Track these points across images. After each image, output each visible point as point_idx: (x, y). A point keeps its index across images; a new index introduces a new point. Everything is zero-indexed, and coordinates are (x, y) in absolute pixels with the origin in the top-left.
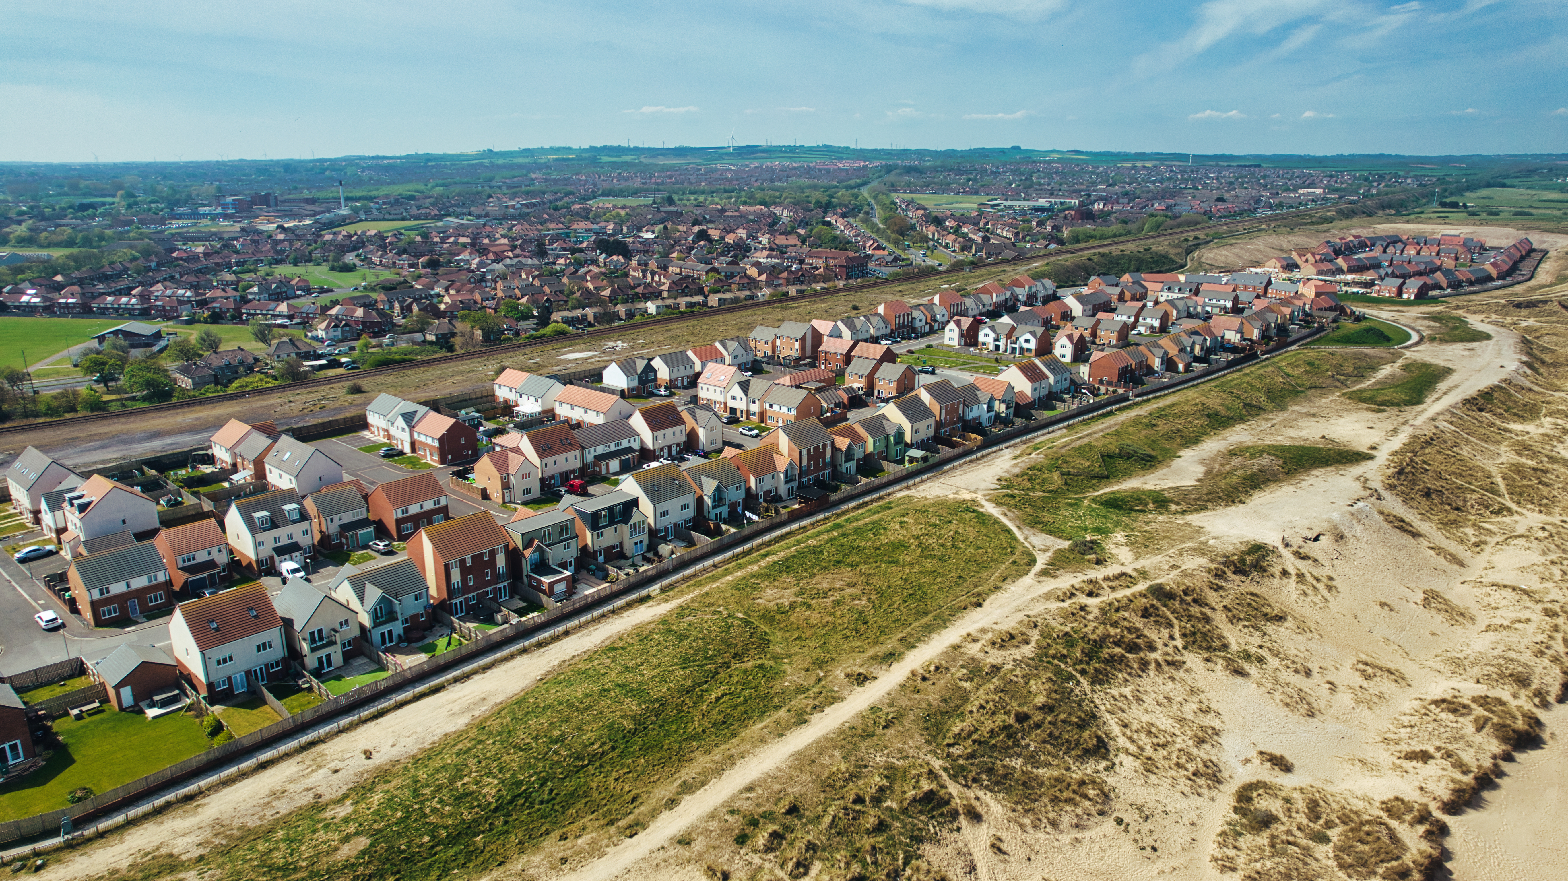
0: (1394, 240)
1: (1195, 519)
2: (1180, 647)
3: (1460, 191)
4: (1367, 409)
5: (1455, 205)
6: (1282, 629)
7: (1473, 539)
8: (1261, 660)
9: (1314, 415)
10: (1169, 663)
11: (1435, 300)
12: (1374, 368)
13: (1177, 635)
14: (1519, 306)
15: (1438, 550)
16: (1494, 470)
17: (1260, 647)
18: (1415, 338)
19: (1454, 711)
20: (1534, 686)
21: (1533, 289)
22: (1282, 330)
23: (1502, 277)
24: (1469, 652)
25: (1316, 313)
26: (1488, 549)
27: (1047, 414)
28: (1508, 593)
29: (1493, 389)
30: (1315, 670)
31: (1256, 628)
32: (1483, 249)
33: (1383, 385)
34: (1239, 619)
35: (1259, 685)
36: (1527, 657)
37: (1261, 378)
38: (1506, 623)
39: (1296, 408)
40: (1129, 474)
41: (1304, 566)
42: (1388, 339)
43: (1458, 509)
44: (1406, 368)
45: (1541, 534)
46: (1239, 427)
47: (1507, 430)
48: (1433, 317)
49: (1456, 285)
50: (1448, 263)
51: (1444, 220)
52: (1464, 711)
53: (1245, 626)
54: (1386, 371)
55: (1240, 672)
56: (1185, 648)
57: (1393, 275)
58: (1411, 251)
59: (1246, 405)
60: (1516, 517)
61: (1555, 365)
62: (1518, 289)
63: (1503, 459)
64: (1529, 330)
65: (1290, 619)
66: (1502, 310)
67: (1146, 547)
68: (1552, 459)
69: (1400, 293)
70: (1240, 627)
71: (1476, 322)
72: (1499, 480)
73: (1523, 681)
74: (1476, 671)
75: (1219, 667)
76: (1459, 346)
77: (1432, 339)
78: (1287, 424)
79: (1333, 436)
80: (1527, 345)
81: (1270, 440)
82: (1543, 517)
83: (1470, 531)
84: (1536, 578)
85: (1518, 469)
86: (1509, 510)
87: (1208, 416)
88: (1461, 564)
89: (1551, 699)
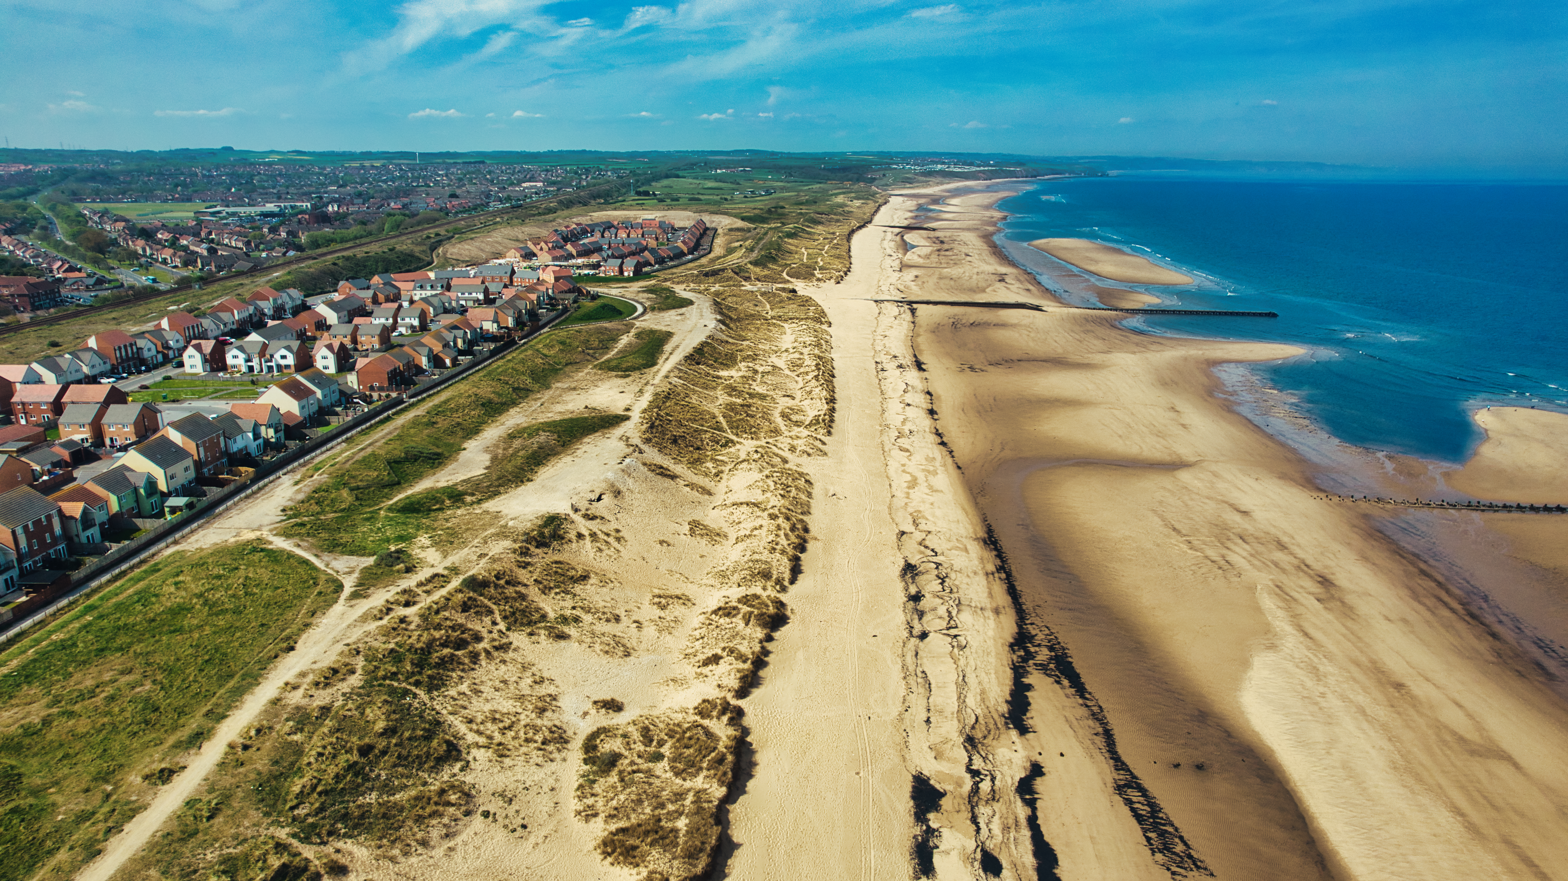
0: (608, 226)
1: (492, 505)
2: (504, 630)
3: (648, 182)
4: (616, 376)
5: (646, 193)
6: (588, 587)
7: (714, 471)
8: (577, 620)
9: (574, 389)
10: (497, 648)
11: (648, 276)
12: (615, 340)
13: (499, 619)
14: (707, 275)
15: (691, 485)
16: (716, 412)
17: (574, 608)
18: (640, 309)
19: (728, 615)
20: (774, 577)
21: (713, 261)
22: (533, 314)
23: (691, 252)
24: (728, 563)
25: (559, 296)
26: (724, 476)
27: (323, 430)
28: (744, 508)
29: (704, 344)
30: (622, 614)
31: (567, 592)
32: (674, 230)
33: (624, 353)
34: (551, 588)
35: (580, 642)
36: (765, 556)
37: (523, 362)
38: (748, 533)
39: (559, 385)
40: (419, 476)
41: (594, 526)
42: (620, 313)
43: (698, 448)
44: (638, 335)
45: (756, 456)
46: (513, 411)
47: (719, 377)
48: (649, 290)
49: (661, 261)
50: (652, 243)
51: (642, 206)
52: (734, 612)
53: (556, 594)
54: (624, 340)
55: (562, 637)
56: (508, 629)
57: (614, 257)
58: (623, 235)
59: (515, 389)
60: (738, 446)
61: (739, 320)
62: (704, 261)
63: (720, 401)
64: (717, 294)
65: (592, 575)
66: (696, 279)
67: (452, 543)
68: (752, 396)
69: (621, 272)
70: (553, 595)
71: (681, 291)
72: (721, 419)
73: (766, 575)
74: (736, 578)
75: (543, 637)
76: (673, 312)
77: (653, 309)
78: (554, 401)
79: (594, 405)
80: (718, 307)
81: (543, 418)
82: (755, 442)
83: (710, 465)
84: (759, 492)
85: (731, 407)
86: (732, 441)
87: (483, 405)
88: (710, 493)
89: (786, 583)
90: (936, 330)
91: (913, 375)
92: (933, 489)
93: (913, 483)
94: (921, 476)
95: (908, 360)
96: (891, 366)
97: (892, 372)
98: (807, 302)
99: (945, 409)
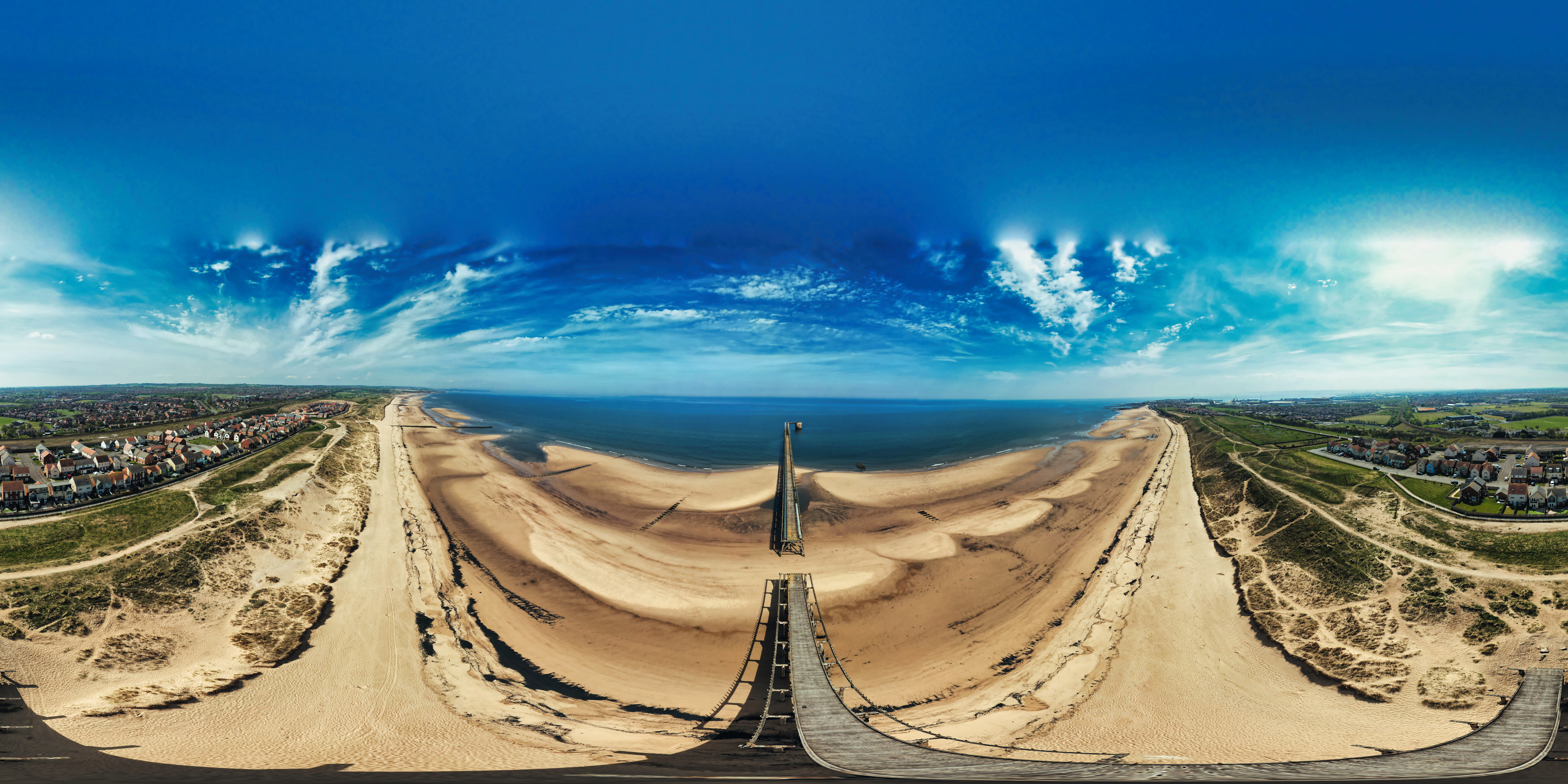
0: (322, 405)
1: (261, 493)
2: (244, 542)
3: (335, 393)
4: (313, 450)
5: (334, 396)
7: (338, 486)
8: (274, 541)
9: (300, 454)
11: (330, 418)
12: (316, 437)
13: (244, 537)
14: (346, 418)
15: (330, 491)
16: (342, 463)
18: (326, 428)
20: (354, 530)
21: (348, 414)
22: (295, 429)
23: (342, 412)
24: (337, 524)
25: (305, 423)
26: (341, 487)
27: (225, 459)
28: (347, 501)
29: (342, 440)
31: (274, 530)
32: (339, 406)
33: (318, 442)
34: (269, 528)
36: (352, 521)
37: (289, 443)
38: (348, 511)
39: (295, 452)
40: (245, 479)
41: (292, 505)
42: (320, 429)
43: (334, 477)
44: (323, 436)
45: (353, 480)
46: (281, 460)
47: (344, 451)
48: (330, 422)
49: (334, 414)
50: (333, 409)
51: (332, 399)
52: (336, 545)
53: (270, 530)
54: (319, 438)
55: (265, 547)
57: (322, 413)
58: (325, 407)
59: (284, 452)
60: (347, 476)
61: (353, 432)
62: (345, 414)
63: (344, 459)
64: (348, 424)
65: (286, 524)
66: (343, 419)
67: (241, 506)
68: (354, 457)
69: (323, 417)
70: (268, 531)
71: (338, 423)
72: (343, 466)
73: (351, 529)
74: (340, 530)
75: (258, 546)
76: (335, 429)
77: (330, 428)
78: (292, 458)
79: (304, 460)
80: (348, 428)
81: (287, 464)
82: (353, 475)
83: (337, 483)
84: (353, 494)
85: (347, 461)
86: (346, 474)
87: (273, 457)
88: (335, 494)
89: (359, 531)
90: (409, 434)
91: (403, 449)
92: (412, 491)
93: (405, 489)
94: (407, 486)
95: (401, 444)
96: (396, 446)
97: (397, 449)
98: (372, 426)
99: (413, 461)
